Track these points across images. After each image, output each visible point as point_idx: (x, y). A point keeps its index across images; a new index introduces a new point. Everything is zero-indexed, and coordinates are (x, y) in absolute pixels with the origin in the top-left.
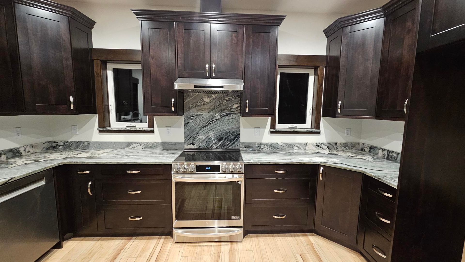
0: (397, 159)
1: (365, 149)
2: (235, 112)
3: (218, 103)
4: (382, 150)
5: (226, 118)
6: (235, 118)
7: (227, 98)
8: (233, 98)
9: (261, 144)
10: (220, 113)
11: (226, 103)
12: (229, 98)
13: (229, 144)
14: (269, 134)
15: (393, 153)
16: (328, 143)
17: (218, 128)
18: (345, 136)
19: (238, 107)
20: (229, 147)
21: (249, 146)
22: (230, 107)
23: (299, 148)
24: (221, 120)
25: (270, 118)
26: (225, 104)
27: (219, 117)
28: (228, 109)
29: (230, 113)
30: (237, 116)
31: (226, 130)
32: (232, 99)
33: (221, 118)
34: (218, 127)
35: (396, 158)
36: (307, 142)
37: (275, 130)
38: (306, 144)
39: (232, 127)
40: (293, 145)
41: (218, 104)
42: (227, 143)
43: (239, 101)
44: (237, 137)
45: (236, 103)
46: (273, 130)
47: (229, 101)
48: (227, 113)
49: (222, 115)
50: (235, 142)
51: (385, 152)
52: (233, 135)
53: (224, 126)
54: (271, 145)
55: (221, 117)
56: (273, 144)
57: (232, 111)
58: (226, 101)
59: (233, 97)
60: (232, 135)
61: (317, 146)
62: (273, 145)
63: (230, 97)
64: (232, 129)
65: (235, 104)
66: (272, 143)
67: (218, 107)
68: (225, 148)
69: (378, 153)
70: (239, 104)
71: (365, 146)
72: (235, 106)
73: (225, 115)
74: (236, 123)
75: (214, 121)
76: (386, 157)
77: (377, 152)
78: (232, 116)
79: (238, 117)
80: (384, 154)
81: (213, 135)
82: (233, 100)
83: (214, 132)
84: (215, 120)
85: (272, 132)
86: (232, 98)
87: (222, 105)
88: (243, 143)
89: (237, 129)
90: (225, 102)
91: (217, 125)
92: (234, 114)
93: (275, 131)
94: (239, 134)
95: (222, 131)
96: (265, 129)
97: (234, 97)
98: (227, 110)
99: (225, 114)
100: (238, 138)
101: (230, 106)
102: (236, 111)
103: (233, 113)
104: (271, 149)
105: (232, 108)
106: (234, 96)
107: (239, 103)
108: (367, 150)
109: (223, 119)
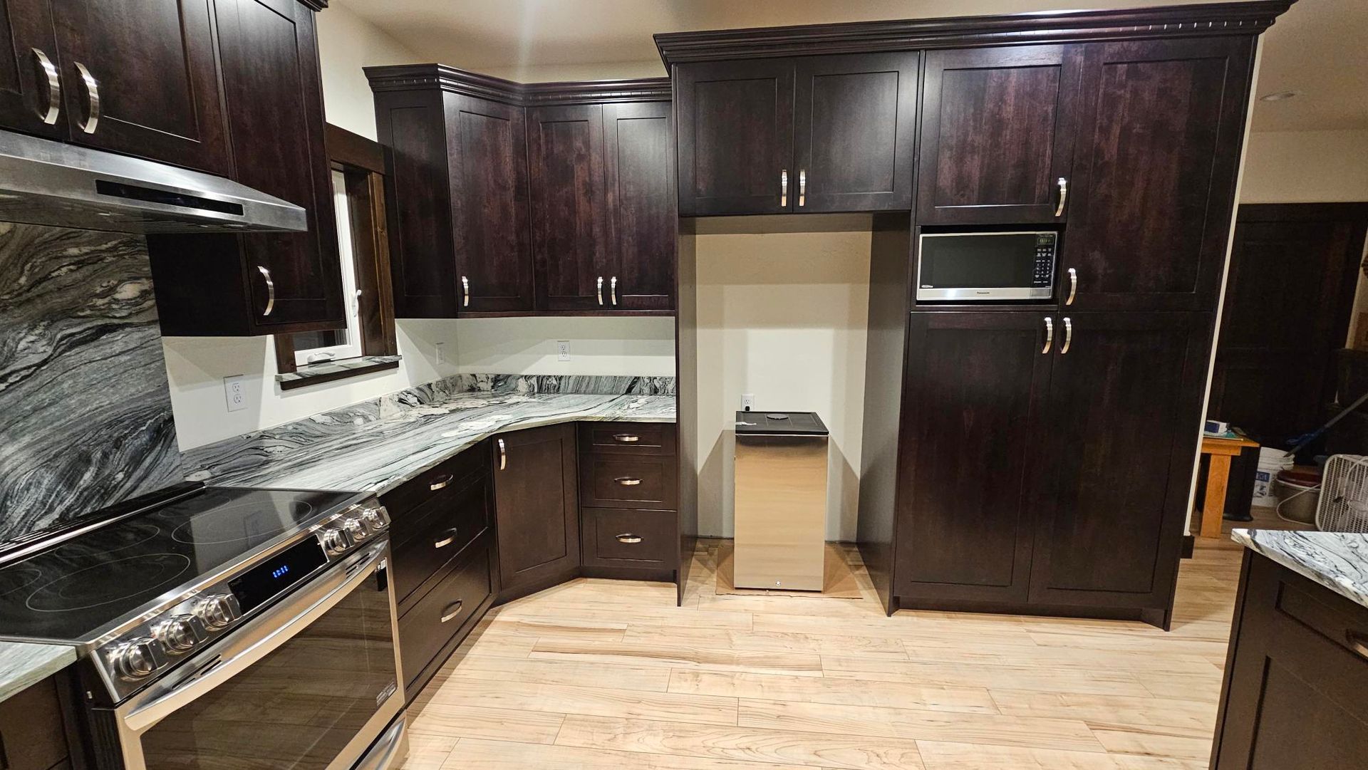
0: (559, 388)
1: (481, 385)
2: (134, 320)
3: (22, 273)
4: (525, 378)
5: (89, 352)
6: (140, 347)
7: (73, 251)
8: (108, 250)
9: (262, 436)
10: (46, 328)
11: (78, 275)
12: (85, 250)
13: (128, 476)
14: (276, 394)
15: (550, 379)
16: (418, 388)
17: (53, 409)
18: (437, 363)
19: (144, 295)
20: (134, 488)
21: (222, 457)
22: (102, 296)
23: (366, 419)
24: (58, 364)
25: (270, 338)
26: (69, 281)
27: (44, 350)
28: (93, 307)
29: (106, 325)
30: (144, 338)
31: (100, 414)
32: (104, 255)
33: (60, 355)
34: (50, 405)
35: (557, 387)
36: (379, 396)
37: (299, 375)
38: (378, 403)
39: (133, 390)
40: (352, 415)
41: (23, 280)
42: (120, 476)
43: (146, 269)
44: (164, 431)
45: (133, 275)
46: (289, 377)
47: (90, 268)
48: (89, 325)
49: (62, 339)
50: (156, 460)
51: (533, 380)
52: (144, 428)
53: (83, 397)
54: (295, 431)
55: (55, 350)
56: (301, 425)
57: (118, 315)
58: (72, 267)
59: (109, 245)
60: (136, 428)
61: (401, 401)
62: (301, 429)
63: (93, 248)
64: (132, 401)
65: (124, 281)
66: (297, 424)
67: (29, 301)
68: (109, 504)
69: (517, 386)
70: (144, 281)
71: (479, 380)
72: (128, 291)
73: (78, 337)
74: (148, 372)
75: (11, 380)
76: (536, 390)
77: (513, 386)
78: (119, 341)
79: (152, 342)
80: (531, 386)
81: (22, 457)
82: (110, 259)
83: (27, 439)
84: (24, 373)
85: (286, 386)
86: (102, 251)
87: (49, 285)
88: (195, 452)
89: (157, 399)
90: (64, 269)
91: (41, 396)
92: (128, 329)
93: (300, 378)
94: (171, 419)
95: (76, 424)
96: (262, 377)
97: (115, 248)
98: (88, 312)
99: (80, 333)
100: (171, 435)
101: (99, 290)
102: (137, 313)
103: (123, 326)
104: (296, 446)
105: (117, 301)
106: (114, 243)
107: (147, 278)
108: (487, 386)
109: (73, 357)
